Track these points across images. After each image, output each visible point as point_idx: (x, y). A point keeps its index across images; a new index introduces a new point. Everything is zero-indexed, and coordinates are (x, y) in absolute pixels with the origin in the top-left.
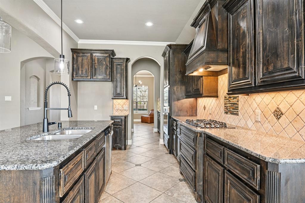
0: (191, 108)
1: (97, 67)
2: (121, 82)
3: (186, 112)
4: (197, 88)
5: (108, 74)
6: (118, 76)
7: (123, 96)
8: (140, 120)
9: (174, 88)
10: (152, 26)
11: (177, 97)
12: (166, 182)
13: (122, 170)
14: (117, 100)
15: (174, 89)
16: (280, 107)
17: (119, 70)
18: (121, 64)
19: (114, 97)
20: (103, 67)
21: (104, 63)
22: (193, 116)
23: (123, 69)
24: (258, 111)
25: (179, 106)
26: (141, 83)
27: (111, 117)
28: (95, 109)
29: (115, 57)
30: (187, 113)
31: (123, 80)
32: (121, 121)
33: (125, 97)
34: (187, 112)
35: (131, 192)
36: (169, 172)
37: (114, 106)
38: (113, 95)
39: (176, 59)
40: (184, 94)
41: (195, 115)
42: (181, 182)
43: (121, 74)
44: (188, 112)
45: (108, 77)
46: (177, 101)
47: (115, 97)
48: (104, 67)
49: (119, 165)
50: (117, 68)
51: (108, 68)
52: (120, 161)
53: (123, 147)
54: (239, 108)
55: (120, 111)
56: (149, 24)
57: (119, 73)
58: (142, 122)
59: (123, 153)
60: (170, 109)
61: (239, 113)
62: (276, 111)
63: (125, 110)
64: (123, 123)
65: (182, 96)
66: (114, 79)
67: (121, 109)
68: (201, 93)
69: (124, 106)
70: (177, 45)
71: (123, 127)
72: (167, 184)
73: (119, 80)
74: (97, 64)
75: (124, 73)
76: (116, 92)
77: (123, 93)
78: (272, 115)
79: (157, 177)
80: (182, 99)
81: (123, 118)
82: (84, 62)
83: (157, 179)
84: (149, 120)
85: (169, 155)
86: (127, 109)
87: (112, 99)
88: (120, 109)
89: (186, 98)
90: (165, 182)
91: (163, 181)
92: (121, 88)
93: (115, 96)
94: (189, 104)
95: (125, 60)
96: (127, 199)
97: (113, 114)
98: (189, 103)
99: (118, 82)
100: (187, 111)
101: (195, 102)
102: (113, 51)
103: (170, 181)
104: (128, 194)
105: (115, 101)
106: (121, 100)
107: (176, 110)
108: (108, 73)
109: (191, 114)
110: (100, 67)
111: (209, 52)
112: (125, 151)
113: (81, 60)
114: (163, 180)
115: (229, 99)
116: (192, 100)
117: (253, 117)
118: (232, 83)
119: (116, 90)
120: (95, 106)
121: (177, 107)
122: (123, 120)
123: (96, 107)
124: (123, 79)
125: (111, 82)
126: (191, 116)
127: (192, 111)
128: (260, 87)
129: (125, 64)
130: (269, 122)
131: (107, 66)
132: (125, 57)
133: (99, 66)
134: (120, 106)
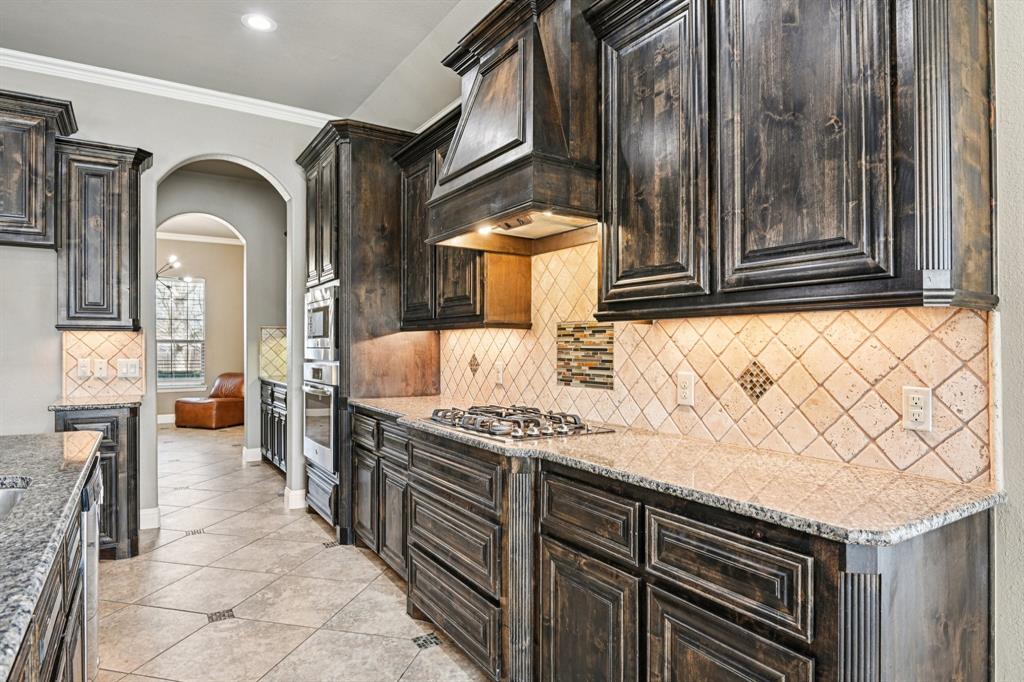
0: (420, 365)
2: (106, 254)
3: (402, 381)
5: (39, 211)
6: (92, 222)
7: (119, 318)
9: (357, 291)
10: (268, 33)
11: (370, 328)
12: (367, 666)
13: (149, 656)
14: (80, 334)
15: (357, 297)
16: (762, 360)
17: (96, 201)
18: (109, 171)
19: (69, 318)
20: (8, 179)
21: (18, 157)
22: (427, 395)
23: (119, 195)
24: (686, 374)
25: (375, 359)
27: (57, 411)
29: (73, 137)
30: (407, 385)
31: (119, 245)
32: (112, 430)
33: (127, 321)
34: (405, 380)
36: (366, 621)
37: (68, 363)
38: (65, 309)
39: (363, 180)
40: (393, 315)
41: (434, 391)
42: (424, 651)
43: (110, 222)
44: (410, 382)
45: (40, 223)
46: (371, 339)
47: (74, 322)
48: (16, 176)
49: (126, 632)
50: (84, 189)
51: (40, 181)
52: (122, 613)
53: (124, 545)
54: (616, 365)
55: (100, 385)
56: (259, 22)
57: (95, 213)
58: (178, 426)
59: (127, 569)
60: (343, 372)
61: (616, 380)
62: (748, 372)
63: (126, 378)
64: (124, 437)
65: (387, 324)
66: (69, 237)
67: (103, 374)
68: (478, 313)
69: (120, 360)
70: (371, 129)
71: (123, 456)
72: (375, 669)
73: (94, 241)
75: (125, 216)
76: (81, 298)
77: (119, 305)
78: (737, 385)
79: (324, 652)
80: (389, 334)
81: (126, 413)
83: (327, 661)
84: (210, 416)
85: (340, 547)
86: (134, 373)
87: (59, 328)
88: (97, 375)
89: (402, 330)
90: (365, 663)
91: (354, 661)
92: (105, 281)
93: (72, 314)
94: (413, 352)
95: (130, 158)
97: (60, 397)
98: (412, 347)
99: (91, 251)
100: (406, 376)
101: (434, 344)
102: (66, 107)
103: (382, 656)
105: (70, 337)
106: (106, 334)
107: (367, 376)
108: (37, 206)
109: (420, 387)
111: (545, 165)
112: (135, 559)
114: (350, 657)
115: (577, 335)
116: (420, 336)
117: (667, 394)
118: (618, 279)
119: (80, 289)
121: (370, 361)
122: (123, 422)
124: (115, 242)
125: (52, 253)
126: (422, 395)
127: (423, 375)
128: (729, 296)
129: (126, 174)
130: (725, 407)
131: (33, 172)
132: (133, 143)
134: (98, 360)
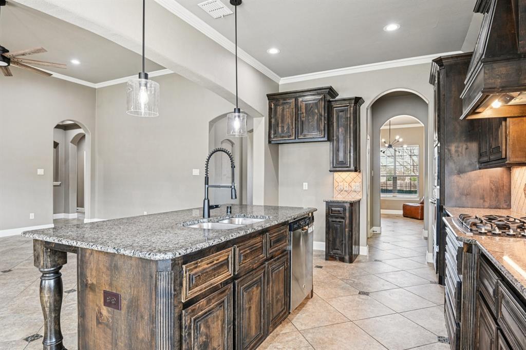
0: (494, 189)
1: (304, 119)
2: (345, 142)
3: (480, 199)
4: (497, 146)
5: (323, 129)
6: (340, 130)
7: (350, 167)
8: (401, 212)
9: (450, 148)
10: (396, 30)
11: (458, 167)
13: (332, 296)
14: (340, 173)
15: (449, 150)
17: (342, 121)
18: (345, 109)
19: (334, 167)
20: (314, 119)
21: (316, 111)
22: (500, 209)
23: (350, 117)
25: (461, 185)
26: (401, 140)
27: (326, 202)
28: (304, 189)
29: (337, 98)
30: (484, 201)
31: (350, 137)
32: (343, 211)
33: (352, 167)
34: (483, 198)
35: (332, 335)
37: (336, 184)
38: (332, 164)
39: (453, 86)
40: (475, 160)
41: (505, 207)
43: (346, 128)
44: (486, 199)
45: (323, 133)
46: (459, 174)
47: (335, 169)
48: (316, 118)
49: (330, 286)
50: (338, 117)
51: (323, 118)
52: (334, 280)
53: (347, 258)
55: (346, 193)
56: (392, 27)
57: (341, 126)
58: (404, 216)
60: (442, 192)
63: (355, 191)
64: (347, 215)
65: (470, 165)
66: (333, 137)
67: (347, 189)
68: (504, 156)
69: (353, 184)
70: (456, 57)
71: (347, 221)
72: (408, 339)
73: (341, 137)
74: (304, 114)
75: (352, 125)
76: (337, 160)
77: (350, 162)
80: (471, 171)
81: (347, 206)
82: (285, 113)
85: (438, 285)
86: (358, 189)
87: (330, 171)
88: (345, 189)
89: (480, 169)
90: (405, 334)
91: (402, 331)
92: (345, 153)
93: (334, 166)
94: (489, 182)
95: (353, 102)
96: (320, 343)
97: (333, 197)
98: (488, 179)
99: (340, 141)
100: (483, 196)
101: (505, 176)
102: (331, 89)
103: (416, 335)
104: (326, 336)
105: (336, 174)
106: (348, 173)
107: (456, 195)
108: (322, 127)
109: (494, 203)
110: (310, 118)
111: (495, 65)
112: (351, 264)
113: (281, 111)
114: (402, 329)
116: (497, 172)
119: (337, 156)
120: (304, 184)
121: (458, 186)
122: (347, 208)
123: (305, 186)
124: (348, 137)
125: (328, 143)
126: (495, 208)
127: (497, 196)
129: (352, 108)
131: (321, 115)
132: (353, 95)
133: (308, 117)
134: (345, 183)
